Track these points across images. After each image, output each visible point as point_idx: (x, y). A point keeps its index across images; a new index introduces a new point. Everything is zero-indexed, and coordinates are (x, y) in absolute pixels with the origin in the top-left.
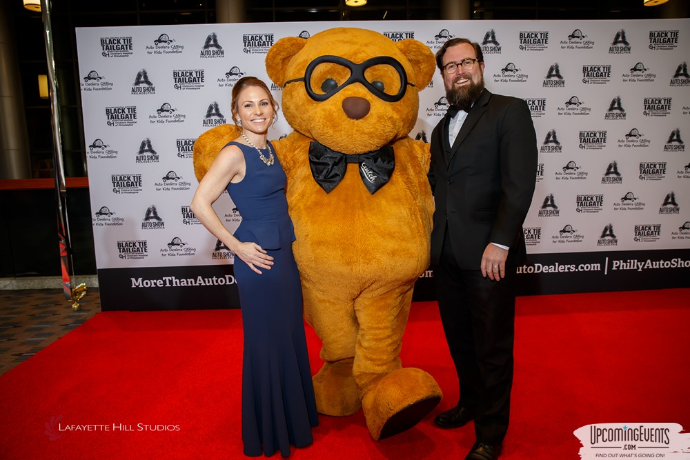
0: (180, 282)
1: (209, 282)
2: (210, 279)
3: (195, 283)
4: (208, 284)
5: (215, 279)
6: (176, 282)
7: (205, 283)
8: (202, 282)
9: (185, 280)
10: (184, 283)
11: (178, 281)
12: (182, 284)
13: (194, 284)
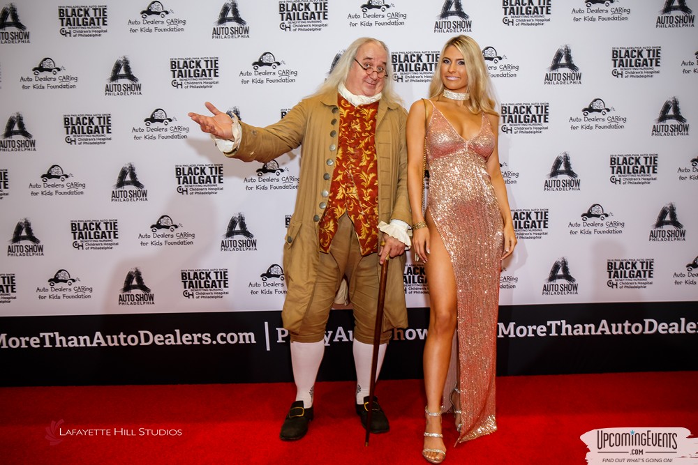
0: (67, 341)
1: (113, 342)
2: (115, 337)
3: (92, 343)
4: (111, 344)
5: (122, 336)
6: (61, 341)
7: (106, 342)
8: (102, 340)
9: (75, 338)
10: (74, 342)
11: (63, 338)
12: (70, 343)
13: (89, 345)
